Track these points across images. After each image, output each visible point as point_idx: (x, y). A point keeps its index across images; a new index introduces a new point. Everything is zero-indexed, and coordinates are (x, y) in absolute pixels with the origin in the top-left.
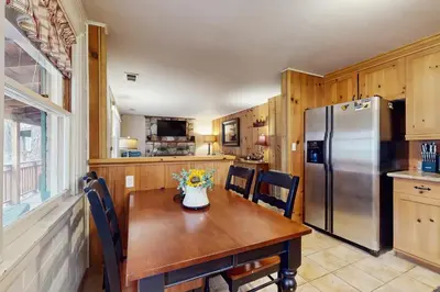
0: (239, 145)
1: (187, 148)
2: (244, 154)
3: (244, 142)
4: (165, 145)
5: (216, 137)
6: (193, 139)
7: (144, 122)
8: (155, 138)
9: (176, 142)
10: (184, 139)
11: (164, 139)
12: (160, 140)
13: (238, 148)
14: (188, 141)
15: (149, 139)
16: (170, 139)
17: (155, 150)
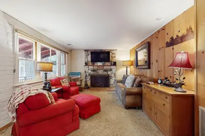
0: (149, 68)
1: (111, 70)
2: (155, 77)
3: (154, 65)
4: (96, 68)
5: (132, 62)
6: (115, 64)
7: (84, 54)
8: (90, 63)
9: (103, 66)
10: (108, 64)
11: (96, 64)
12: (93, 65)
13: (148, 70)
14: (111, 65)
15: (86, 64)
16: (99, 64)
17: (90, 71)
